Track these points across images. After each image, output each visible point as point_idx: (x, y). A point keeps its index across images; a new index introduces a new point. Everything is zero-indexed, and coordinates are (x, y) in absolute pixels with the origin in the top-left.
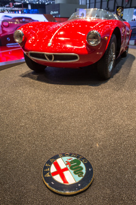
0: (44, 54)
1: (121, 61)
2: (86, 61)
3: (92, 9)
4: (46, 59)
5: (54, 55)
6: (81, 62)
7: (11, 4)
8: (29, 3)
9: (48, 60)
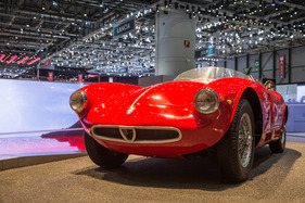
0: (118, 129)
1: (272, 158)
2: (196, 143)
3: (210, 69)
4: (122, 138)
5: (136, 130)
6: (186, 145)
7: (80, 76)
8: (111, 76)
9: (126, 141)
